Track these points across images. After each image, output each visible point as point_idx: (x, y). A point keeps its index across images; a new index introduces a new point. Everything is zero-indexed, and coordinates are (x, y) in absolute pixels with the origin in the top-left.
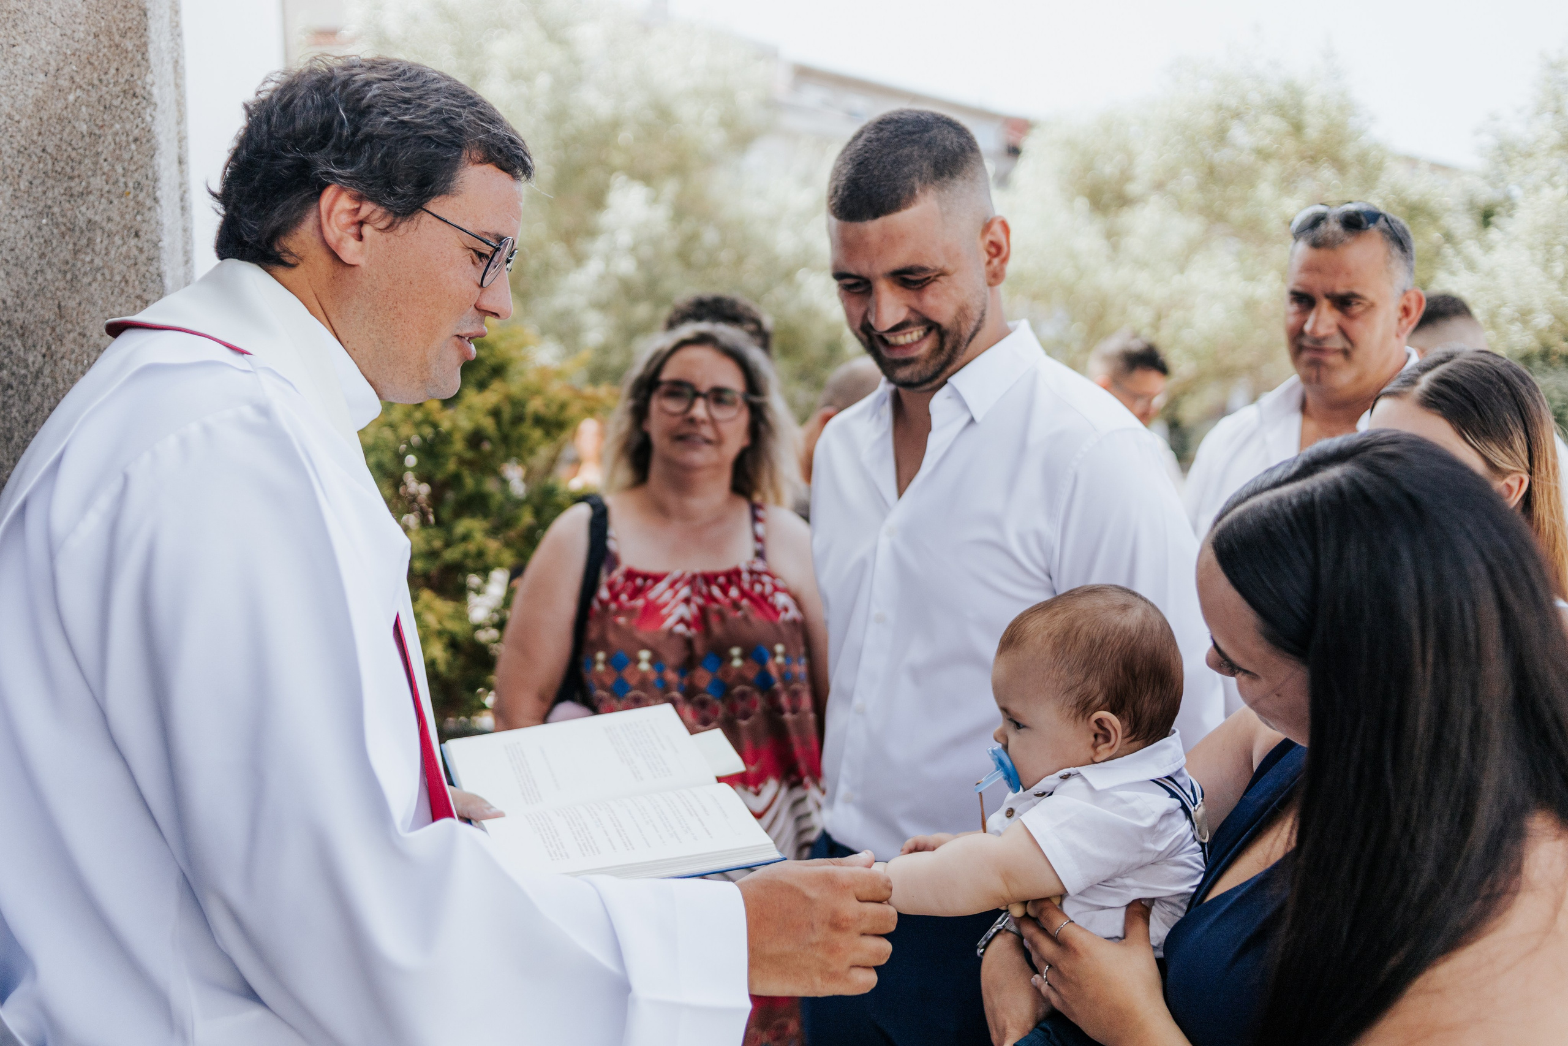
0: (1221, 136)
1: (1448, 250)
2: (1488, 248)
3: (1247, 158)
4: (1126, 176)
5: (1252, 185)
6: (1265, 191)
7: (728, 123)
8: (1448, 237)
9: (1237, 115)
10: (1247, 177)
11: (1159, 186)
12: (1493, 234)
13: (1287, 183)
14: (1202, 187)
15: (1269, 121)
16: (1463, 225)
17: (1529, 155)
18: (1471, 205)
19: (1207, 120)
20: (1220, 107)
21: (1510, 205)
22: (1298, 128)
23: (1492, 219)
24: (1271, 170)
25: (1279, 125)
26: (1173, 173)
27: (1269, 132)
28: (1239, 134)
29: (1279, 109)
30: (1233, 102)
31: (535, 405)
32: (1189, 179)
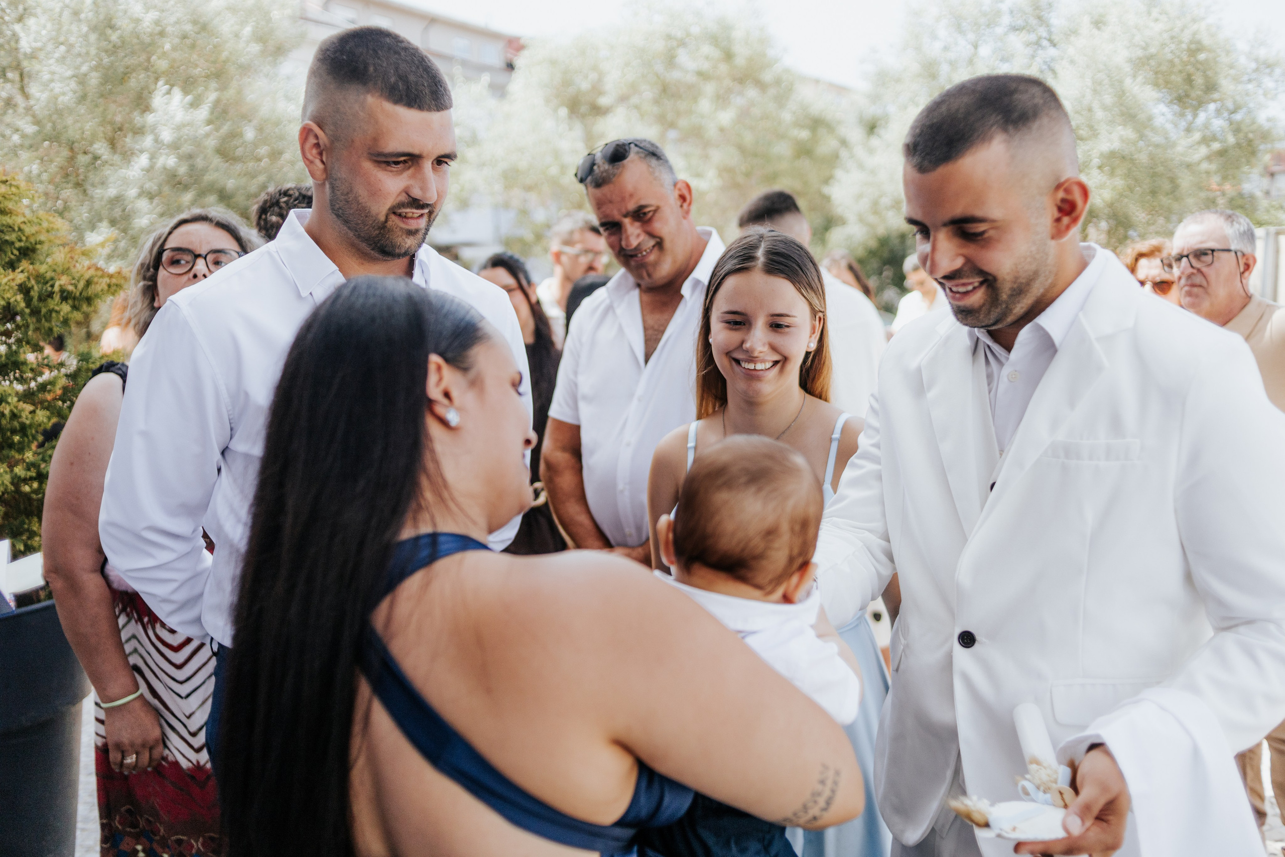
0: (670, 60)
1: (844, 153)
2: (871, 151)
3: (691, 78)
4: (597, 89)
5: (695, 99)
6: (705, 105)
7: (261, 38)
8: (844, 143)
9: (682, 43)
10: (692, 93)
11: (623, 99)
12: (874, 141)
13: (722, 100)
14: (657, 102)
15: (707, 49)
16: (855, 134)
17: (898, 80)
18: (861, 120)
19: (659, 46)
20: (669, 37)
21: (886, 118)
22: (729, 56)
23: (876, 130)
24: (709, 89)
25: (716, 53)
26: (634, 88)
27: (707, 58)
28: (683, 58)
29: (714, 40)
30: (679, 34)
31: (63, 281)
32: (648, 93)
